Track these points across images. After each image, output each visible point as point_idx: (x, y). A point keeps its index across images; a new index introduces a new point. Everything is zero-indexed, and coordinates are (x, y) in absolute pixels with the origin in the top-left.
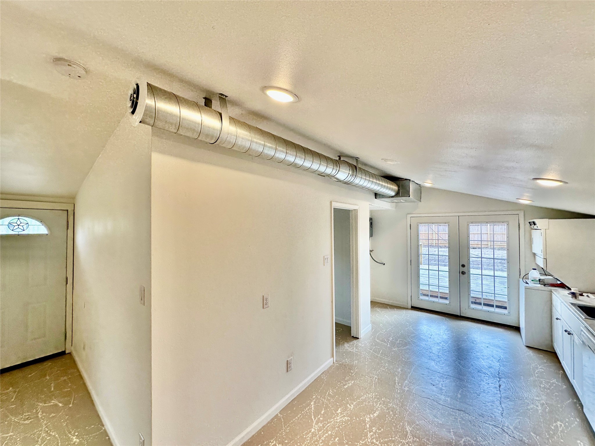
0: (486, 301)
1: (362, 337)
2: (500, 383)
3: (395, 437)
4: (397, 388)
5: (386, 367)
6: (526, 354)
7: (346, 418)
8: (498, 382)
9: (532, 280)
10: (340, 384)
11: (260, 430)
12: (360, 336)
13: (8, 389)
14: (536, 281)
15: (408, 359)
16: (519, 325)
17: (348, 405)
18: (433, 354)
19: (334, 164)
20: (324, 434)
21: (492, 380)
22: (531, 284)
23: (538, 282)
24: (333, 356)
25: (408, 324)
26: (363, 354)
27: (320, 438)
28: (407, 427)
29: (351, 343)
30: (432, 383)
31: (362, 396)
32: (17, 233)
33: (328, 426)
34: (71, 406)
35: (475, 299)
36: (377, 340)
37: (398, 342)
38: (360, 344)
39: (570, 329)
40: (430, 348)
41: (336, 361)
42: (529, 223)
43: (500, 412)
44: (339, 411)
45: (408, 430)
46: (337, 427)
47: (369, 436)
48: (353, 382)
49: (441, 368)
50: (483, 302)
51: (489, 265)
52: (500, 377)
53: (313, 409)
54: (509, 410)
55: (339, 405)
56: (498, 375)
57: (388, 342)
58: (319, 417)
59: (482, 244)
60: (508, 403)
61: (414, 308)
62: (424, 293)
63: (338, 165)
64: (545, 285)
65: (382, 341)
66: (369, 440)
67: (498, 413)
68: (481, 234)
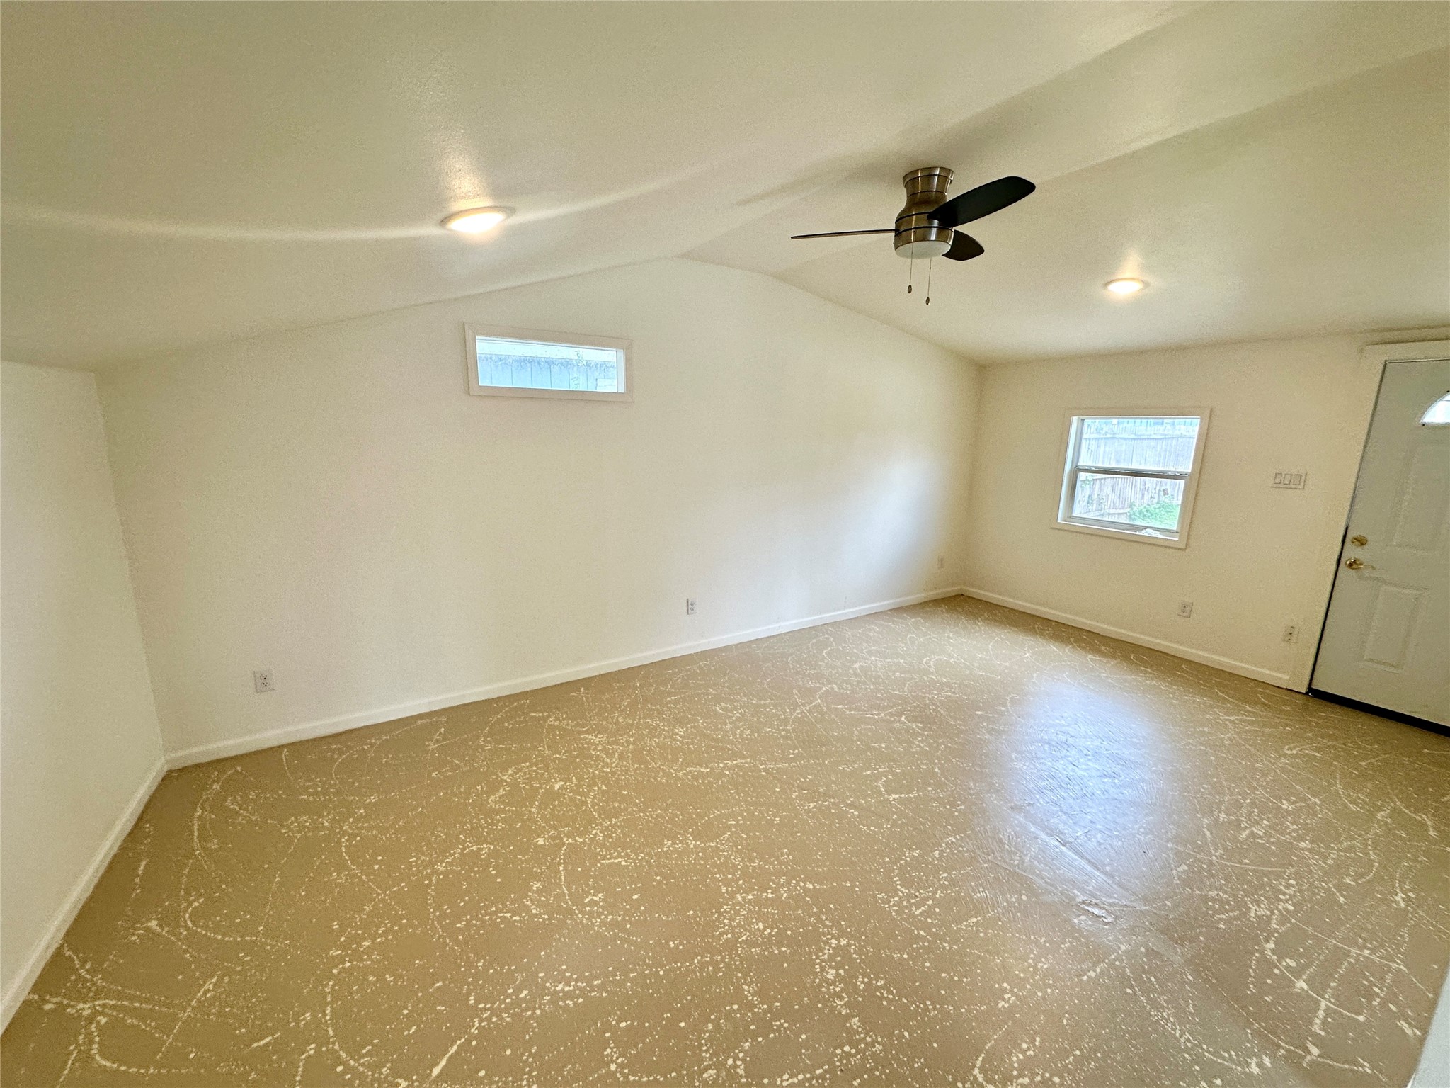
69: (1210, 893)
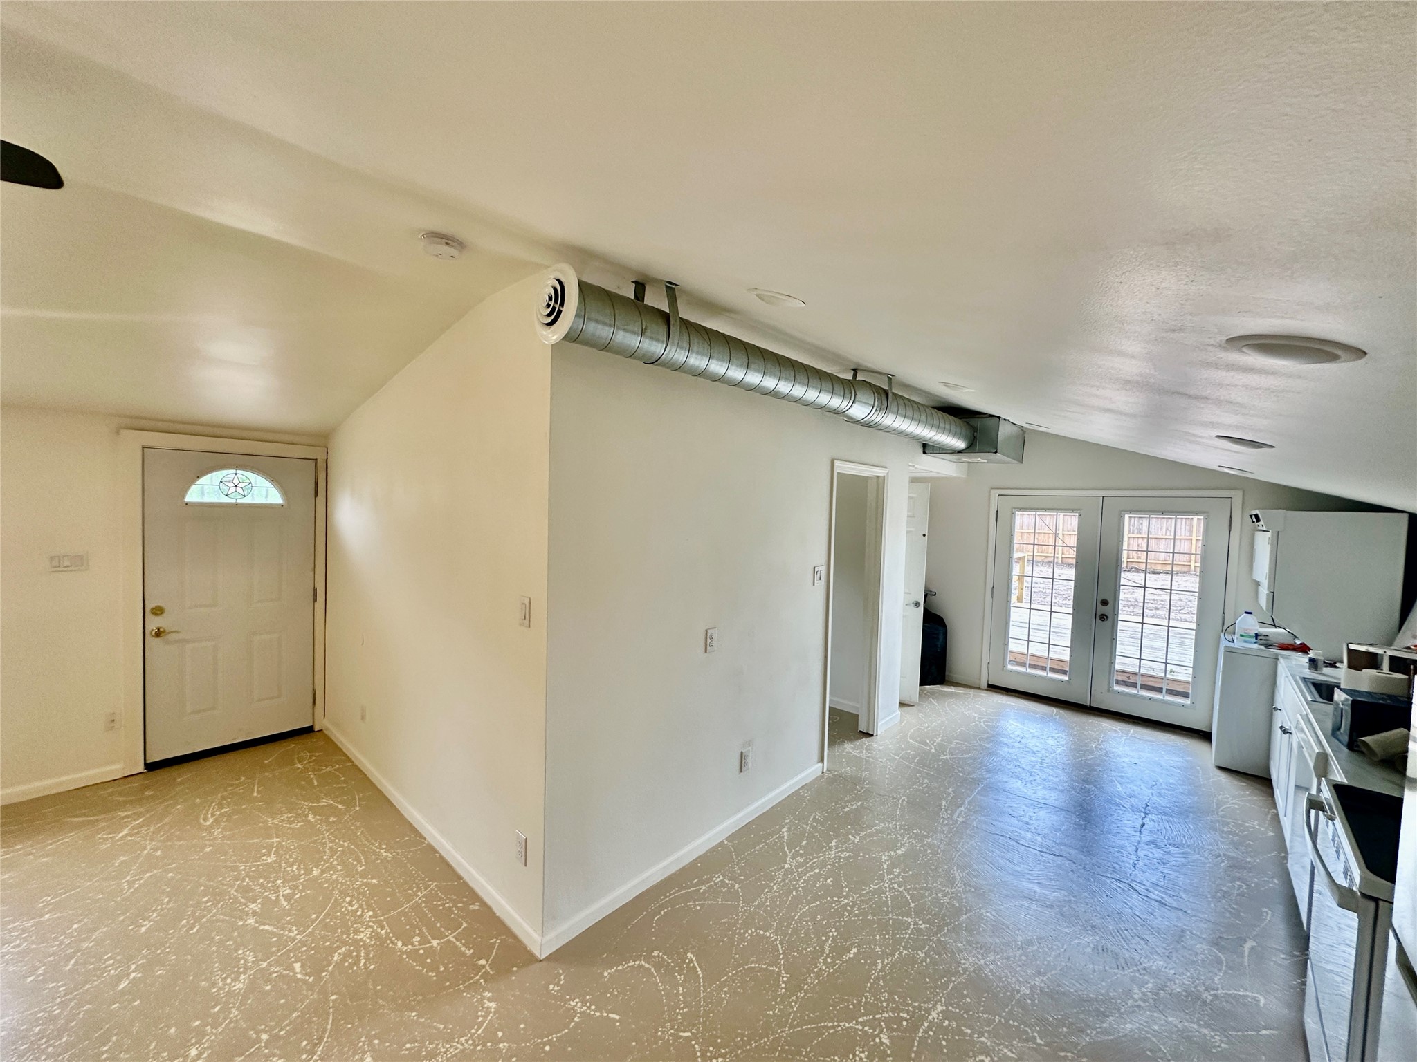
0: (1152, 681)
1: (879, 733)
2: (1144, 821)
3: (932, 884)
4: (943, 817)
5: (925, 785)
6: (1211, 780)
7: (845, 853)
8: (1140, 819)
9: (1242, 636)
10: (836, 805)
11: (696, 860)
12: (877, 731)
13: (239, 779)
14: (1250, 637)
15: (969, 774)
16: (1211, 730)
17: (850, 836)
18: (1020, 770)
19: (846, 390)
20: (808, 872)
21: (1130, 815)
22: (1238, 644)
23: (1254, 640)
24: (822, 761)
25: (976, 715)
26: (881, 762)
27: (800, 877)
28: (955, 872)
29: (858, 743)
30: (1011, 813)
31: (876, 825)
32: (234, 501)
33: (814, 863)
34: (358, 808)
35: (1128, 675)
36: (911, 741)
37: (953, 746)
38: (875, 746)
39: (1290, 725)
40: (1017, 760)
41: (827, 770)
42: (1251, 516)
43: (1132, 862)
44: (834, 843)
45: (957, 875)
46: (830, 865)
47: (886, 879)
48: (860, 803)
49: (1034, 791)
50: (1141, 681)
51: (1182, 611)
52: (1148, 812)
53: (786, 837)
54: (1149, 860)
55: (833, 835)
56: (1145, 808)
57: (933, 744)
58: (798, 849)
59: (1175, 563)
60: (1151, 850)
61: (992, 688)
62: (1018, 660)
63: (853, 392)
64: (1267, 646)
65: (920, 742)
66: (887, 885)
67: (1129, 864)
68: (1174, 539)
69: (335, 959)
